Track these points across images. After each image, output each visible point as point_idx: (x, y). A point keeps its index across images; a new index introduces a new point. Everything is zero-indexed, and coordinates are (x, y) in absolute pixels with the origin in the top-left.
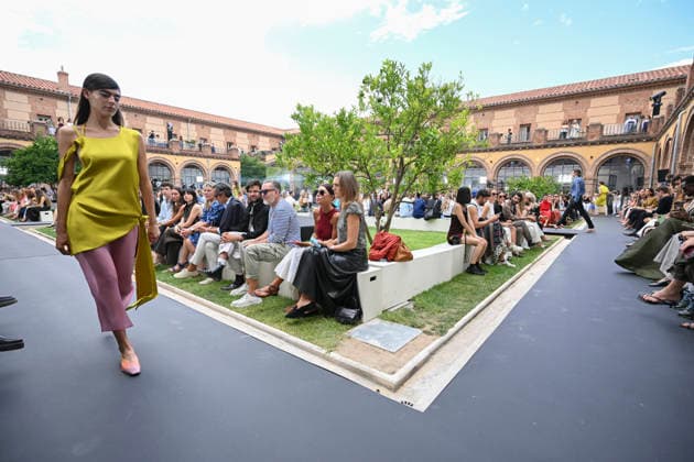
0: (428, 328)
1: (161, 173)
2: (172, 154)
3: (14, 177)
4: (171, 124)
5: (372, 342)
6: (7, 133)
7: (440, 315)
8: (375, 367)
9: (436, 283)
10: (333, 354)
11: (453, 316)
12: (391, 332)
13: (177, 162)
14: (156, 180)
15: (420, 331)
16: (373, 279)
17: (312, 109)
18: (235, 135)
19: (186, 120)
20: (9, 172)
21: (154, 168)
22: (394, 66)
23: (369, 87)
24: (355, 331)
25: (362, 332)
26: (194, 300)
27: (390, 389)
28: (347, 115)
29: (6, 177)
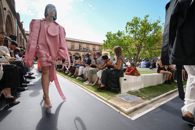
0: (144, 97)
5: (122, 99)
7: (150, 95)
8: (122, 106)
9: (150, 85)
10: (109, 101)
11: (155, 95)
12: (130, 97)
15: (140, 98)
16: (125, 80)
17: (111, 33)
18: (95, 47)
19: (84, 43)
22: (137, 18)
23: (128, 25)
24: (118, 96)
25: (120, 96)
26: (76, 84)
27: (125, 113)
28: (120, 32)
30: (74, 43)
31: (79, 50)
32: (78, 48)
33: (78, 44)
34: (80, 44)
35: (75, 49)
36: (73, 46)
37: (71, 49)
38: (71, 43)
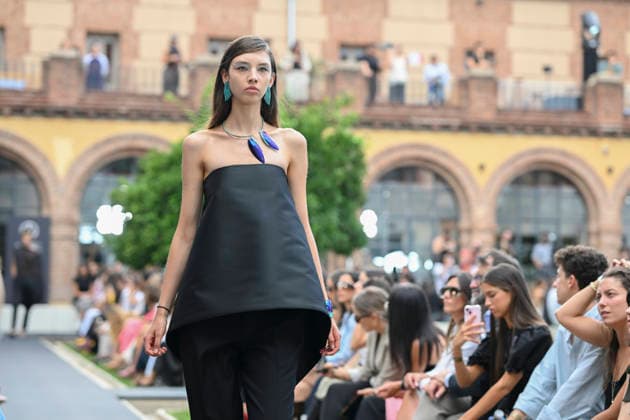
1: (552, 210)
2: (594, 133)
3: (137, 240)
4: (594, 17)
6: (132, 104)
13: (609, 164)
20: (128, 224)
29: (119, 238)
30: (495, 2)
31: (574, 117)
32: (565, 83)
37: (458, 108)
38: (452, 17)
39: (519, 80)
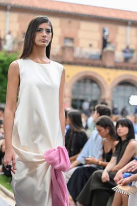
2: (105, 67)
13: (109, 77)
14: (82, 101)
19: (124, 23)
21: (82, 85)
30: (74, 22)
31: (99, 61)
32: (96, 50)
33: (95, 27)
34: (108, 28)
35: (77, 53)
36: (72, 39)
37: (61, 57)
38: (60, 26)
39: (81, 48)
